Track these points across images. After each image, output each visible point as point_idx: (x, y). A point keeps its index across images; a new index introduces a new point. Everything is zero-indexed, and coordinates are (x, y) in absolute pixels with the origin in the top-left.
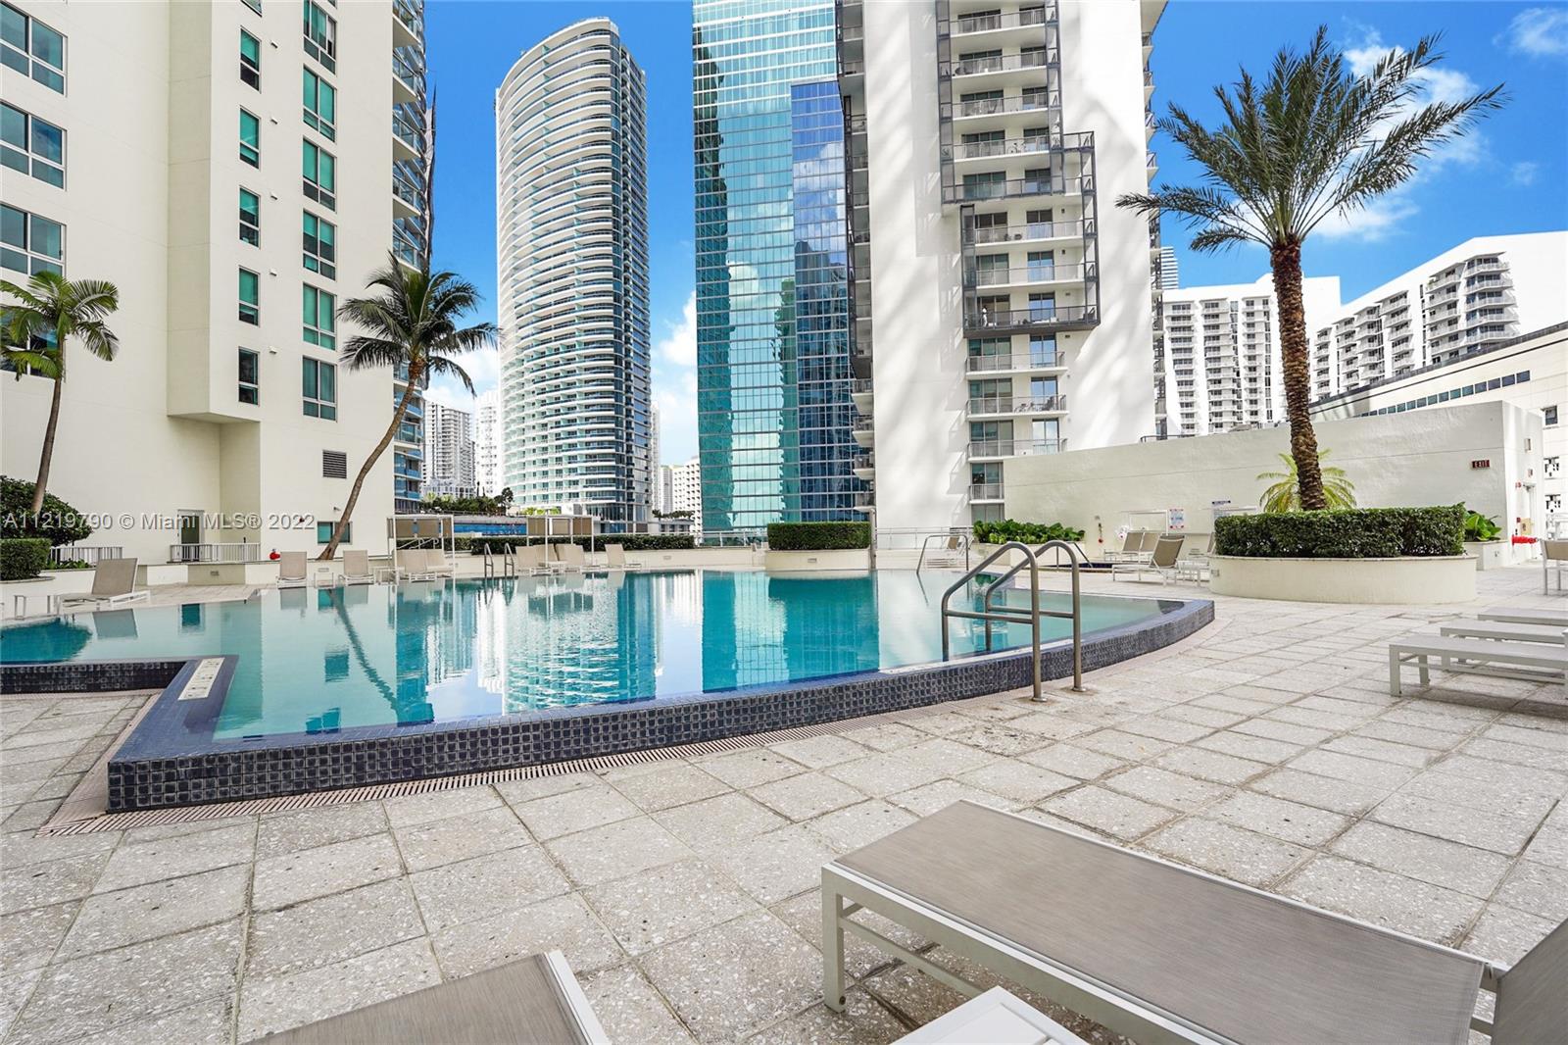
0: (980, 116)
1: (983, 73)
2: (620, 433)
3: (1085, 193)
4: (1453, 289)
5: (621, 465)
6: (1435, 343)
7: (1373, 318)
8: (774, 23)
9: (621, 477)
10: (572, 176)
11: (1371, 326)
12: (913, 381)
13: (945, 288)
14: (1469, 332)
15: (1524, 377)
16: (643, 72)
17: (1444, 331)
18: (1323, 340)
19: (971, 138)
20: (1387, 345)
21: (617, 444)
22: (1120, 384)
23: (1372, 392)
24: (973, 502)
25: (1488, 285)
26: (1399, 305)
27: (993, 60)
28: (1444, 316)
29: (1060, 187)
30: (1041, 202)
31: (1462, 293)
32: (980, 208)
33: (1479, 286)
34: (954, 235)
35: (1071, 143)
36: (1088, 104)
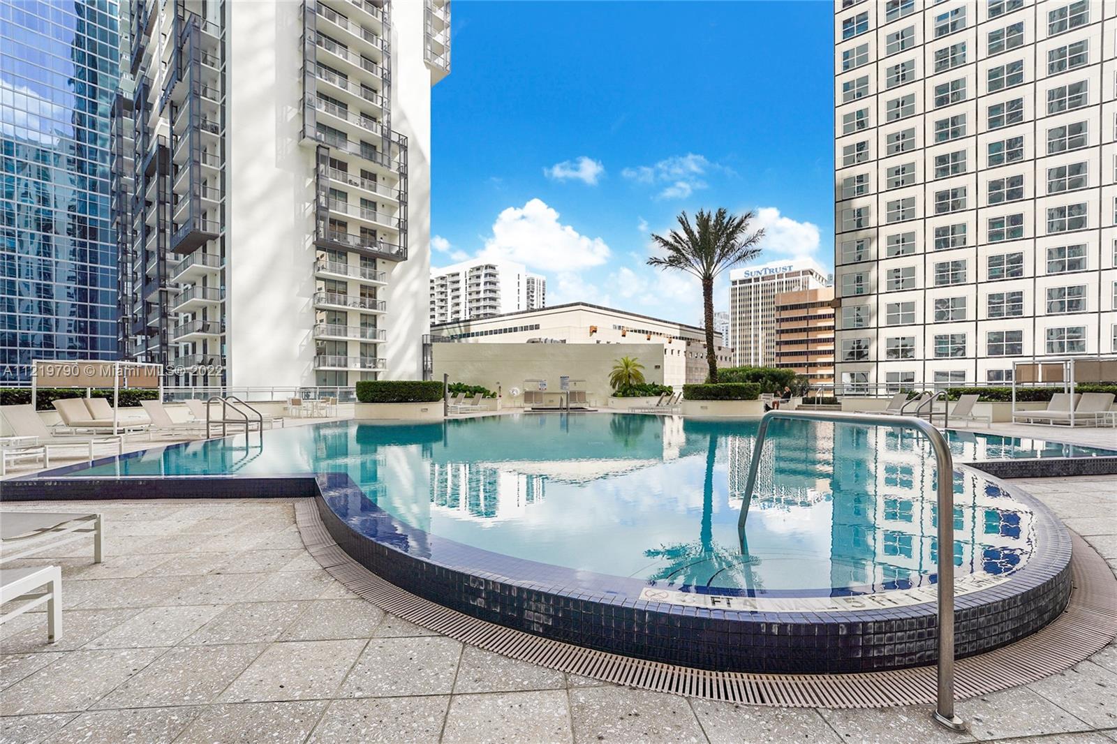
0: (333, 85)
3: (401, 174)
4: (478, 277)
6: (470, 302)
7: (443, 282)
11: (442, 286)
13: (299, 199)
14: (485, 299)
15: (537, 327)
17: (475, 296)
19: (325, 98)
20: (449, 298)
25: (492, 279)
26: (455, 279)
27: (343, 50)
28: (474, 289)
29: (386, 162)
30: (370, 167)
31: (482, 280)
32: (333, 153)
33: (488, 279)
34: (308, 163)
35: (394, 138)
36: (403, 117)
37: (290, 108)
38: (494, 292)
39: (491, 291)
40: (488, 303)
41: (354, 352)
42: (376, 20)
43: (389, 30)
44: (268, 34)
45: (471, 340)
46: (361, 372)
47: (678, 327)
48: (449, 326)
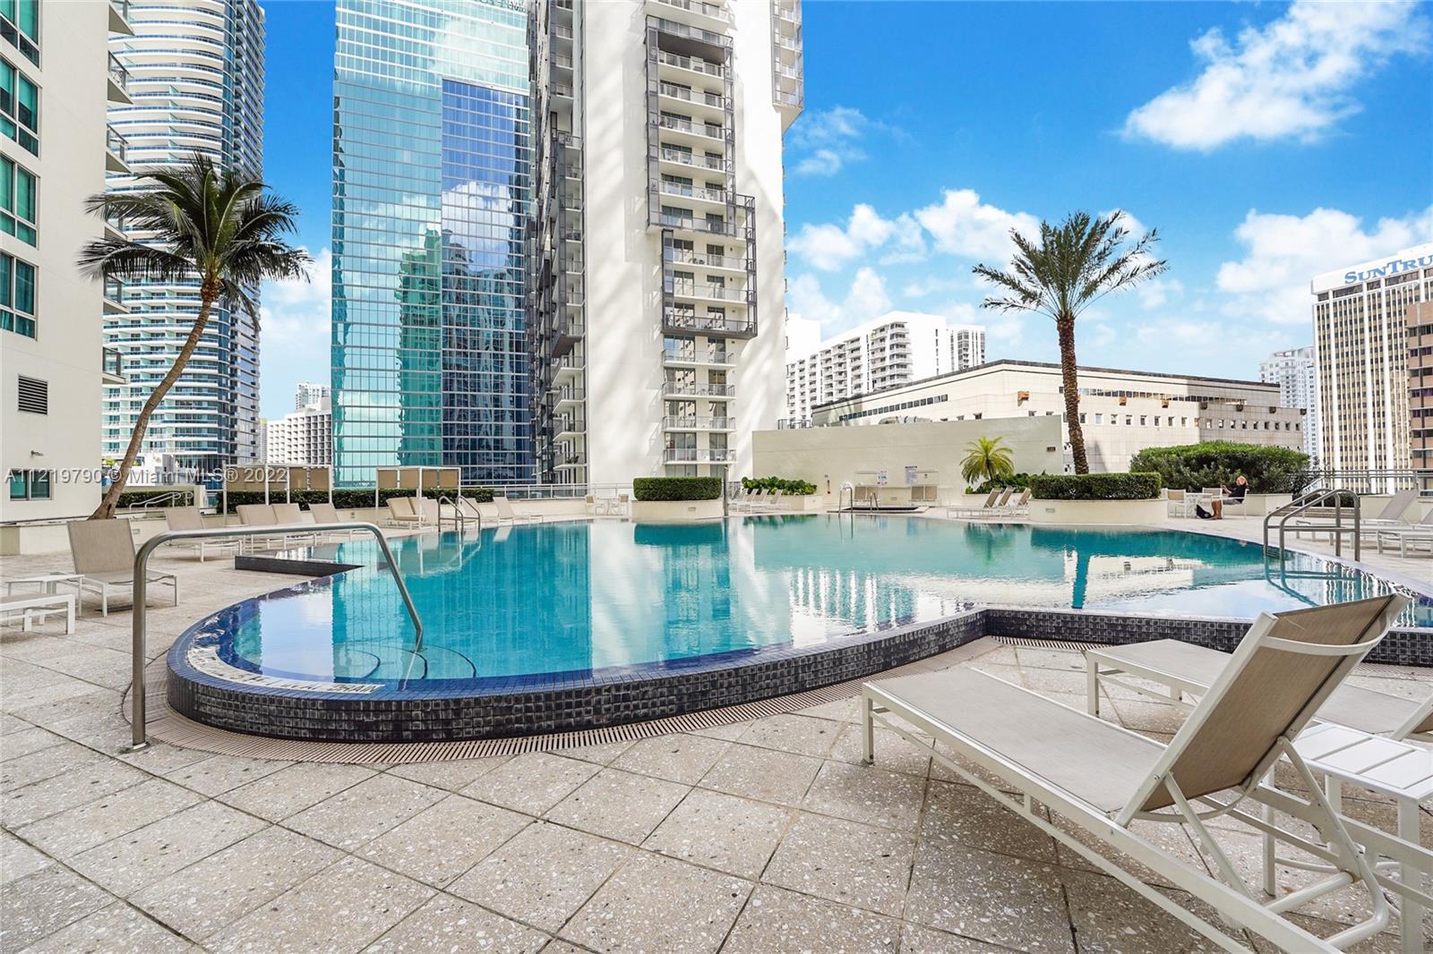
0: (676, 162)
1: (680, 130)
2: (224, 381)
3: (749, 240)
4: (882, 340)
5: (224, 415)
6: (874, 372)
7: (841, 352)
8: (426, 17)
9: (223, 427)
10: (166, 93)
11: (840, 356)
12: (622, 362)
13: (646, 290)
14: (891, 367)
15: (944, 398)
16: (263, 11)
17: (879, 365)
18: (813, 362)
19: (670, 178)
20: (849, 370)
21: (220, 392)
22: (767, 377)
23: (864, 399)
24: (669, 463)
25: (900, 340)
26: (855, 345)
27: (685, 123)
28: (878, 355)
29: (731, 232)
30: (716, 240)
31: (888, 343)
32: (677, 235)
33: (895, 341)
34: (655, 252)
35: (740, 201)
36: (751, 176)
37: (637, 198)
38: (904, 356)
39: (899, 356)
40: (896, 371)
41: (703, 444)
42: (716, 81)
43: (732, 84)
44: (618, 131)
45: (861, 421)
46: (711, 465)
47: (1185, 381)
48: (836, 406)
